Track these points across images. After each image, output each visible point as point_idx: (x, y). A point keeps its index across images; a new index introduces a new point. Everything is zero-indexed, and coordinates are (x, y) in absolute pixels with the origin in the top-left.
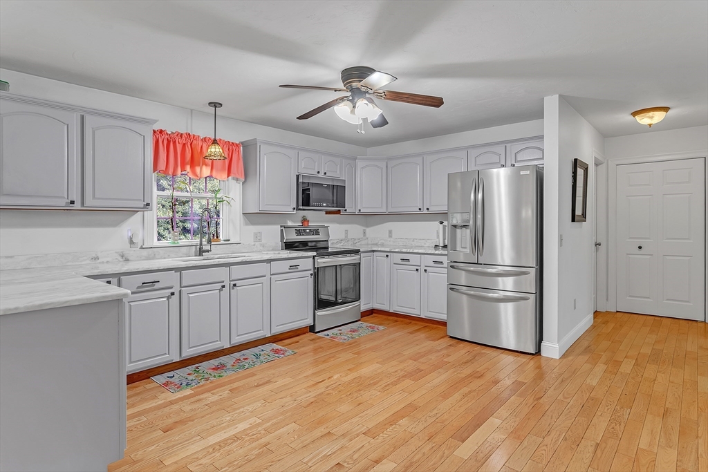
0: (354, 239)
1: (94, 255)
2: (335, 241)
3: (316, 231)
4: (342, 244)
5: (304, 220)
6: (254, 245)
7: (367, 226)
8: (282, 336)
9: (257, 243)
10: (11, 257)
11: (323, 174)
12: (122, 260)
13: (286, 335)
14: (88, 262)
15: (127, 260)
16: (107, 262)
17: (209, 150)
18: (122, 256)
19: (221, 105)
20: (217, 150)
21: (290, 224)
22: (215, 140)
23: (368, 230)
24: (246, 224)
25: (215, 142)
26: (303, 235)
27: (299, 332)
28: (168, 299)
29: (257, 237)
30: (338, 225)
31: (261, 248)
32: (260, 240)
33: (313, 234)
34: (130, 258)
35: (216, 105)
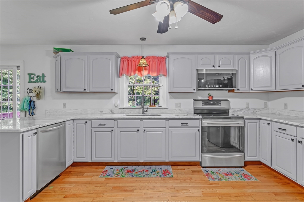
0: (255, 109)
1: (101, 110)
2: (236, 110)
3: (219, 103)
4: (242, 112)
5: (210, 96)
6: (175, 110)
7: (269, 100)
8: (179, 164)
9: (177, 109)
10: (77, 109)
11: (218, 67)
12: (111, 113)
13: (184, 163)
14: (99, 113)
15: (113, 113)
16: (106, 113)
17: (140, 62)
18: (111, 111)
19: (146, 39)
20: (144, 61)
21: (200, 98)
22: (143, 56)
23: (269, 103)
24: (171, 98)
25: (143, 57)
26: (208, 105)
27: (192, 164)
28: (111, 133)
29: (178, 105)
30: (239, 100)
31: (180, 111)
32: (180, 107)
33: (215, 105)
34: (114, 113)
35: (143, 39)
